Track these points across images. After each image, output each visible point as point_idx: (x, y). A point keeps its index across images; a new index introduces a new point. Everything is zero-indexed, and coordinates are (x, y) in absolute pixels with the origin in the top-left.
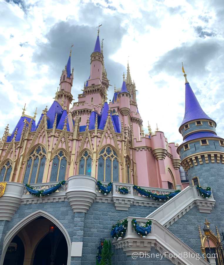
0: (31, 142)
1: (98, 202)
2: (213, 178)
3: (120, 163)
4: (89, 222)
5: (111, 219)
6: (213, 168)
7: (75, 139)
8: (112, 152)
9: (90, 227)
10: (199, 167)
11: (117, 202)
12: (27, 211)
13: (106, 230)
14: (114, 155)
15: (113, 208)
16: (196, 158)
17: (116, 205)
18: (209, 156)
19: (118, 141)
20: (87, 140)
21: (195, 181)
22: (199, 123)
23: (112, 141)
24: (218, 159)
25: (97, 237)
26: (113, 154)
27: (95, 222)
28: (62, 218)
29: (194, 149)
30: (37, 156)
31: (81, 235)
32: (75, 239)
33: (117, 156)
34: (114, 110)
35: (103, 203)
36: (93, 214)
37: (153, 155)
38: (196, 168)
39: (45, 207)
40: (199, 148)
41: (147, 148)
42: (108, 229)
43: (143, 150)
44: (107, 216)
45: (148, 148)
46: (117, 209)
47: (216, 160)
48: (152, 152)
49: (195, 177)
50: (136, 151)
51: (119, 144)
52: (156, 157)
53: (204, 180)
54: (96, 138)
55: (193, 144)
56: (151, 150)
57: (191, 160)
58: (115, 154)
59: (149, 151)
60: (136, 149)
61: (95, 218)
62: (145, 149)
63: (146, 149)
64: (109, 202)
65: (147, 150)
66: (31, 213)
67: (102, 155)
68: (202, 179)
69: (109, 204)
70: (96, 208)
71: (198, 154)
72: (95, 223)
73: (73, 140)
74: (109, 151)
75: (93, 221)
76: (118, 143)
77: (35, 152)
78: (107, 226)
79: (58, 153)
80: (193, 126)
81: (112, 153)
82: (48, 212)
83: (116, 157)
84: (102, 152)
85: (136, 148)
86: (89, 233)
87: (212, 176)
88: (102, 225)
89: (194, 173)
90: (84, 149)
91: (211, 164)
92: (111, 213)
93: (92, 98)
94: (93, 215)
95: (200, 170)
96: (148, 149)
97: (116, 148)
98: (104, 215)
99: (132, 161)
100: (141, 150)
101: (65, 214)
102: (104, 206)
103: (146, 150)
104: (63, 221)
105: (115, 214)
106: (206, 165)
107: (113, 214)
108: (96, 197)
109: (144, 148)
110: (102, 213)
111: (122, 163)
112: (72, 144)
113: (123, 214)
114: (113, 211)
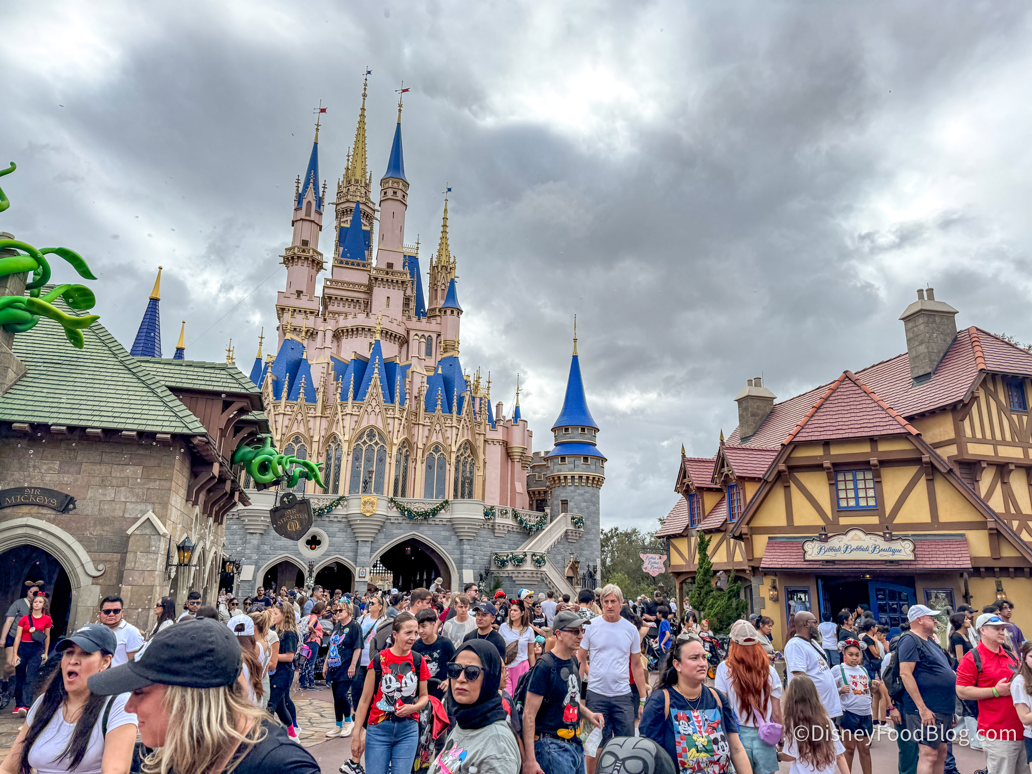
2: (585, 504)
6: (587, 492)
7: (421, 424)
11: (497, 527)
12: (395, 531)
13: (486, 558)
15: (492, 533)
16: (573, 477)
18: (588, 478)
21: (564, 504)
22: (583, 430)
24: (595, 482)
25: (479, 564)
27: (478, 549)
28: (444, 543)
29: (572, 466)
30: (370, 445)
32: (465, 566)
33: (474, 457)
34: (430, 336)
35: (484, 529)
36: (476, 541)
37: (508, 453)
38: (568, 488)
39: (420, 529)
40: (578, 466)
42: (487, 556)
43: (498, 444)
45: (504, 442)
46: (496, 535)
47: (593, 483)
48: (507, 450)
49: (564, 499)
50: (487, 444)
52: (512, 457)
53: (575, 505)
54: (454, 429)
55: (572, 459)
56: (507, 444)
57: (565, 477)
59: (504, 446)
60: (488, 441)
61: (477, 545)
63: (502, 444)
64: (490, 527)
66: (402, 534)
68: (573, 503)
69: (489, 530)
71: (576, 473)
74: (466, 449)
75: (476, 548)
76: (477, 436)
77: (365, 437)
78: (487, 553)
80: (576, 432)
82: (425, 535)
87: (585, 501)
89: (564, 494)
90: (433, 441)
91: (586, 488)
92: (490, 539)
93: (388, 298)
95: (572, 492)
100: (494, 444)
101: (447, 539)
104: (445, 547)
105: (494, 540)
106: (581, 487)
113: (500, 540)
114: (492, 537)
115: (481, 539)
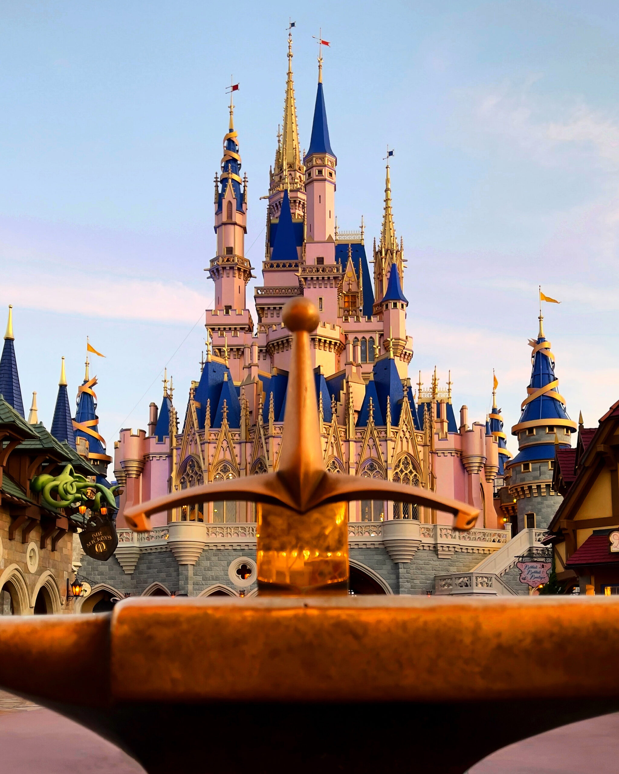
1: (420, 549)
3: (422, 483)
7: (352, 441)
8: (411, 464)
10: (539, 499)
11: (441, 549)
13: (428, 582)
14: (413, 471)
15: (435, 556)
16: (539, 486)
17: (439, 553)
20: (371, 442)
21: (530, 518)
23: (410, 445)
26: (412, 469)
28: (379, 568)
29: (537, 473)
32: (402, 591)
33: (417, 472)
34: (371, 337)
35: (424, 550)
37: (463, 465)
38: (535, 500)
40: (545, 473)
43: (449, 455)
46: (440, 557)
48: (462, 460)
49: (529, 512)
50: (437, 457)
51: (420, 451)
52: (468, 469)
53: (542, 518)
55: (537, 465)
56: (461, 455)
57: (530, 487)
58: (414, 468)
59: (458, 456)
61: (417, 569)
62: (452, 455)
63: (454, 454)
64: (431, 548)
65: (456, 455)
67: (397, 471)
68: (540, 517)
70: (417, 556)
71: (542, 481)
72: (417, 574)
73: (347, 441)
74: (406, 464)
78: (429, 577)
80: (541, 433)
81: (411, 467)
83: (415, 473)
84: (398, 466)
85: (437, 452)
88: (424, 576)
89: (530, 507)
90: (367, 458)
92: (432, 562)
93: (321, 299)
95: (540, 503)
96: (457, 453)
97: (415, 458)
98: (426, 564)
100: (445, 456)
101: (381, 563)
103: (454, 456)
104: (379, 571)
105: (438, 563)
106: (549, 498)
107: (435, 563)
109: (451, 453)
110: (424, 562)
111: (425, 483)
112: (346, 448)
113: (445, 563)
114: (435, 558)
115: (421, 562)
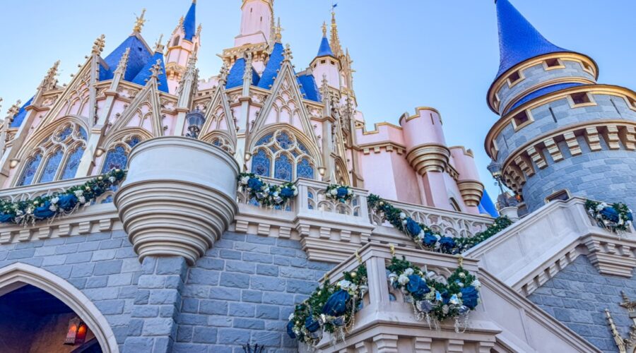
0: (44, 114)
1: (245, 233)
2: (622, 186)
3: (319, 168)
4: (201, 295)
5: (292, 285)
6: (617, 161)
7: (182, 111)
8: (296, 142)
9: (205, 309)
10: (568, 163)
11: (314, 234)
13: (268, 323)
14: (300, 151)
15: (299, 253)
16: (560, 139)
17: (308, 244)
18: (603, 130)
19: (312, 119)
20: (220, 112)
23: (296, 118)
24: (631, 139)
25: (231, 343)
26: (298, 148)
27: (227, 294)
28: (96, 282)
30: (59, 147)
31: (163, 332)
33: (309, 153)
35: (262, 238)
36: (221, 269)
38: (558, 167)
39: (36, 254)
41: (394, 148)
42: (277, 319)
43: (383, 151)
44: (276, 275)
45: (395, 146)
46: (313, 255)
47: (622, 142)
48: (406, 158)
49: (554, 192)
50: (363, 156)
51: (315, 127)
52: (419, 168)
53: (589, 194)
54: (245, 104)
56: (404, 152)
58: (303, 147)
59: (399, 154)
60: (362, 150)
61: (226, 281)
62: (388, 148)
63: (392, 149)
64: (285, 234)
65: (395, 152)
67: (263, 145)
68: (582, 193)
69: (284, 243)
70: (234, 250)
71: (566, 128)
72: (228, 297)
73: (175, 113)
74: (285, 141)
75: (220, 290)
76: (314, 123)
77: (52, 138)
78: (275, 309)
79: (124, 139)
80: (535, 72)
81: (295, 145)
82: (47, 268)
83: (305, 154)
84: (265, 140)
85: (362, 148)
86: (201, 329)
87: (618, 181)
88: (254, 305)
89: (552, 183)
90: (209, 132)
92: (290, 268)
94: (221, 272)
95: (573, 169)
96: (397, 149)
97: (306, 134)
98: (263, 272)
99: (351, 176)
100: (376, 153)
101: (108, 270)
102: (265, 248)
103: (391, 151)
104: (98, 293)
105: (305, 273)
106: (590, 156)
107: (297, 272)
108: (236, 218)
109: (385, 147)
110: (258, 266)
111: (325, 169)
112: (174, 123)
